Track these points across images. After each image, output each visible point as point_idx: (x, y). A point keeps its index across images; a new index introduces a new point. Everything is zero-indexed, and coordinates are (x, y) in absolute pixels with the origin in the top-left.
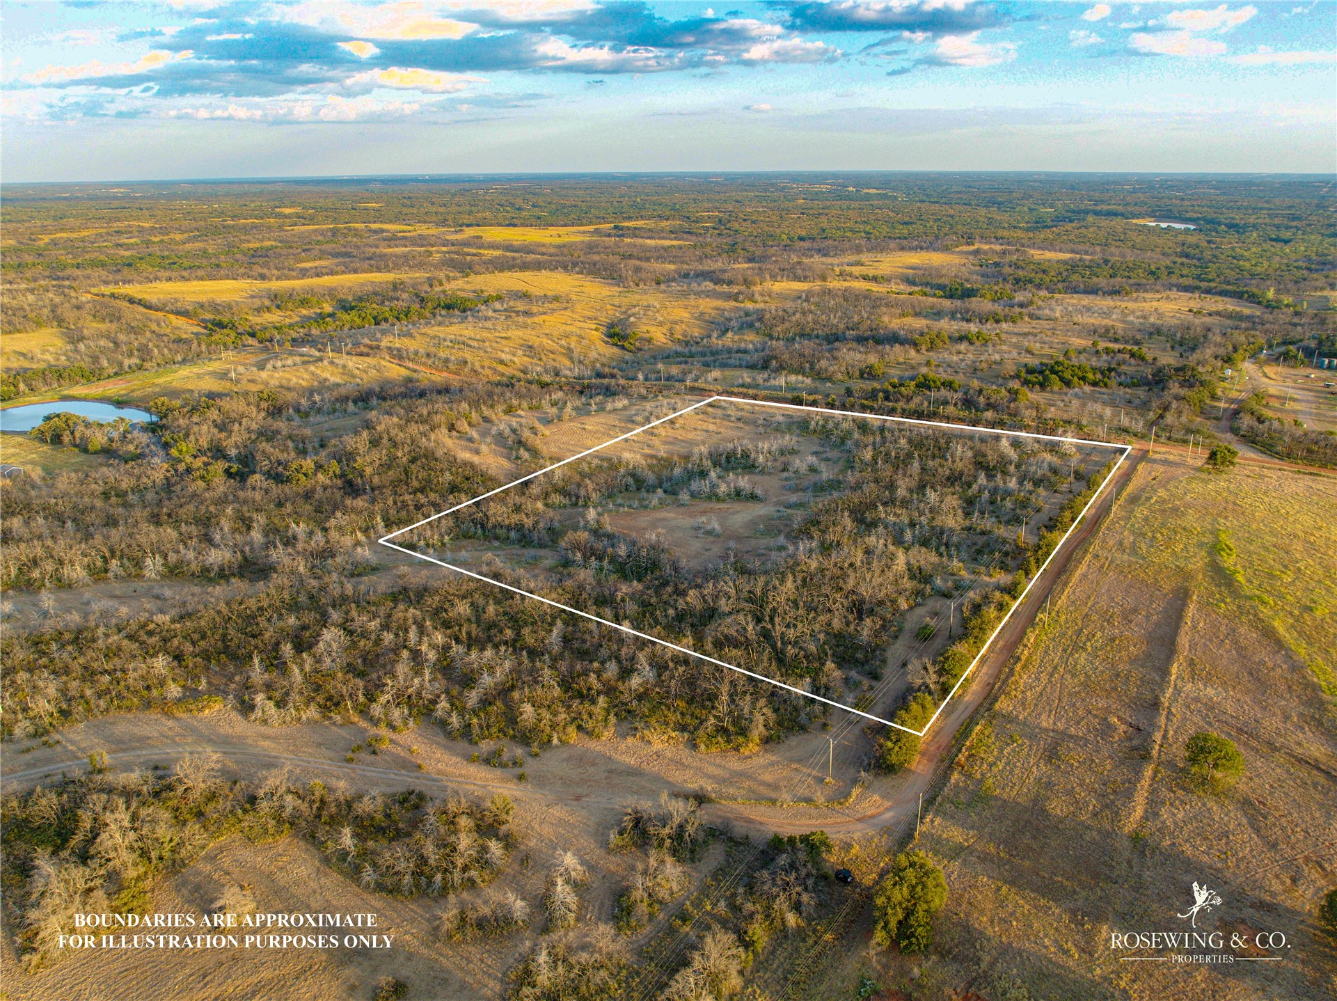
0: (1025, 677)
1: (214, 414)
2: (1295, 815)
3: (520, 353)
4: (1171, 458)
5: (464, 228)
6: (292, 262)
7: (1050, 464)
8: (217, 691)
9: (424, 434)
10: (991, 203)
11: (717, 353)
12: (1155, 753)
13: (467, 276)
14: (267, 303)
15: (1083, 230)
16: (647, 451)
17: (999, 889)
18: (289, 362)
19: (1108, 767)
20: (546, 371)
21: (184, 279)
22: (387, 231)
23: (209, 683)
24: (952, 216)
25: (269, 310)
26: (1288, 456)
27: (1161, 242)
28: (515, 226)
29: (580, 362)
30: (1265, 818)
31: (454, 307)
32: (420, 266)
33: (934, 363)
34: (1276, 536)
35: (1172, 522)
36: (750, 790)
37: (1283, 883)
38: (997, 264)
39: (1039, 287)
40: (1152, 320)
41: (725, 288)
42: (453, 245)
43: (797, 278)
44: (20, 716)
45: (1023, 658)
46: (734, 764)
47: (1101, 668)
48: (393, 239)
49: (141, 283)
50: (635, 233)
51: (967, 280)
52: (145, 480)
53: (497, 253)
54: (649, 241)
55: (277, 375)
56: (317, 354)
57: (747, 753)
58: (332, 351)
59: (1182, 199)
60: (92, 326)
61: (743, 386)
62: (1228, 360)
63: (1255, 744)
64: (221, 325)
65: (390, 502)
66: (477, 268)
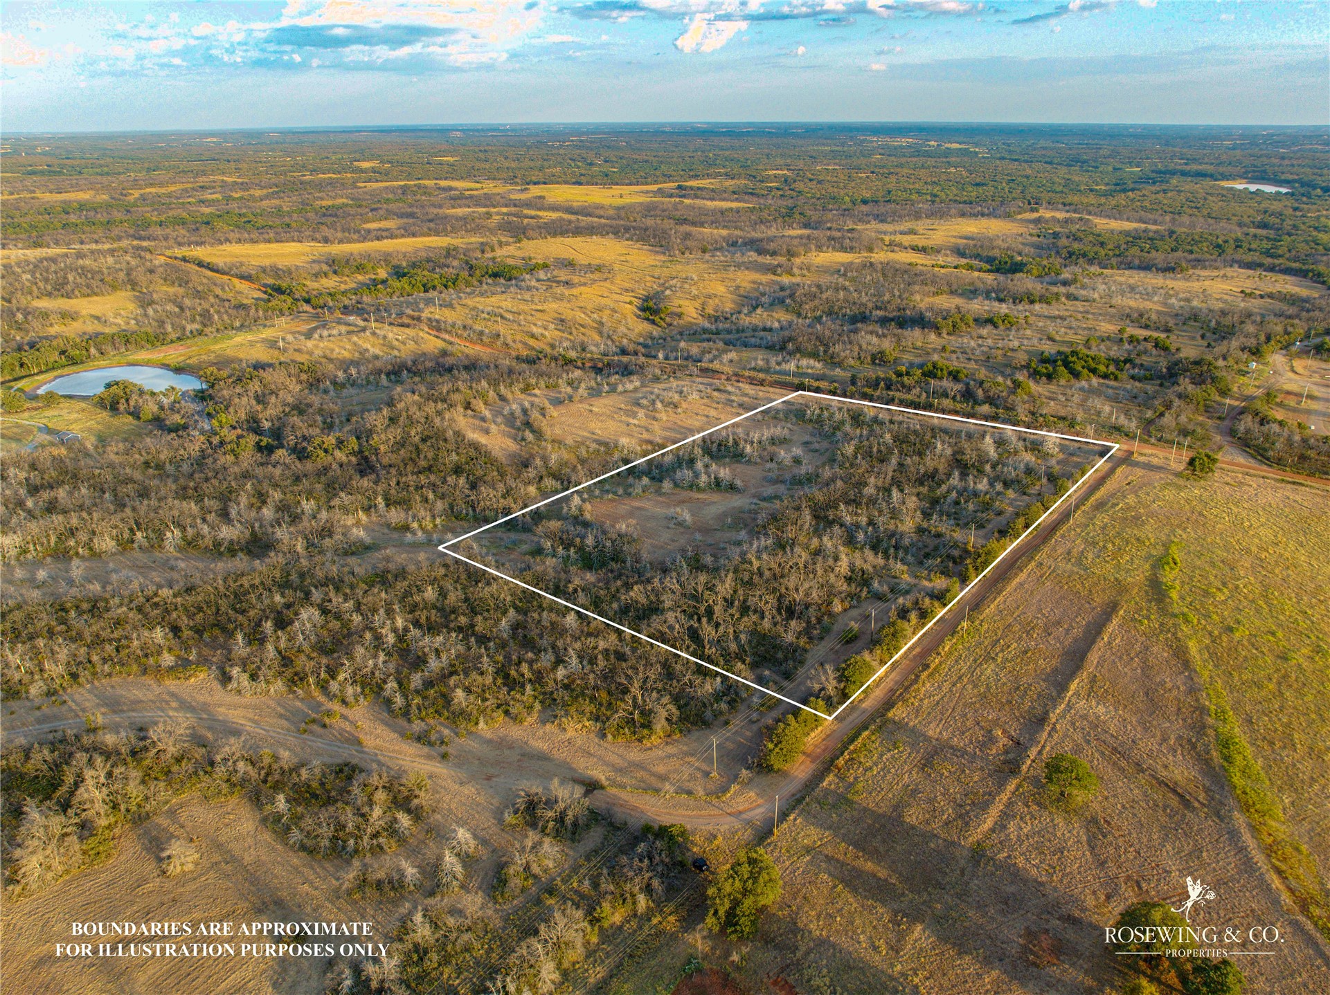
0: (928, 685)
1: (255, 386)
2: (1134, 835)
3: (552, 326)
4: (1155, 461)
5: (531, 187)
6: (358, 222)
7: (1027, 465)
8: (204, 661)
9: (439, 413)
10: (1076, 161)
11: (743, 331)
12: (1024, 768)
13: (519, 241)
14: (325, 268)
15: (1160, 196)
16: (646, 436)
17: (835, 887)
18: (335, 332)
19: (976, 779)
20: (574, 348)
21: (253, 241)
22: (456, 189)
23: (199, 654)
24: (1027, 177)
25: (326, 275)
26: (1279, 462)
27: (1239, 209)
28: (580, 184)
29: (609, 337)
30: (1105, 837)
31: (501, 275)
32: (478, 229)
33: (949, 348)
34: (1228, 551)
35: (1129, 532)
36: (642, 781)
37: (1097, 899)
38: (1056, 235)
39: (1091, 262)
40: (1195, 303)
41: (768, 260)
42: (515, 206)
43: (844, 249)
44: (36, 677)
45: (933, 666)
46: (635, 755)
47: (1004, 680)
48: (459, 199)
49: (212, 245)
50: (698, 193)
51: (1020, 254)
52: (182, 452)
53: (554, 215)
54: (709, 203)
55: (321, 345)
56: (362, 323)
57: (649, 745)
58: (376, 321)
59: (1283, 158)
60: (163, 290)
61: (754, 369)
62: (1256, 352)
63: (1123, 763)
64: (279, 290)
65: (393, 483)
66: (531, 233)
